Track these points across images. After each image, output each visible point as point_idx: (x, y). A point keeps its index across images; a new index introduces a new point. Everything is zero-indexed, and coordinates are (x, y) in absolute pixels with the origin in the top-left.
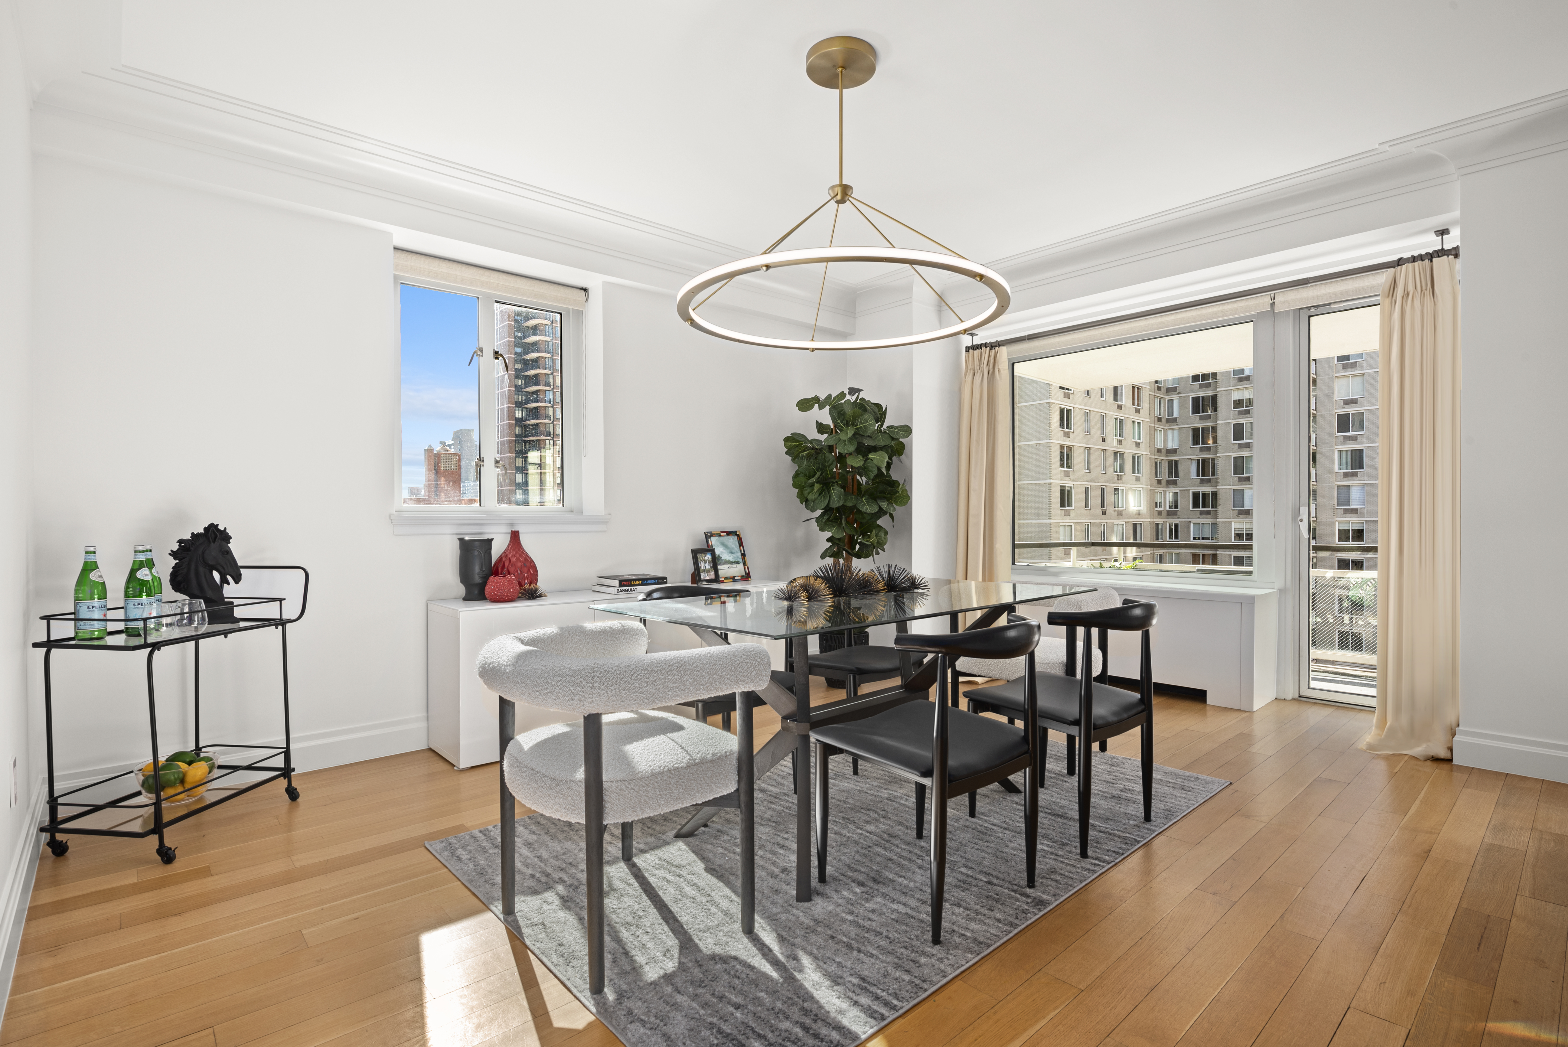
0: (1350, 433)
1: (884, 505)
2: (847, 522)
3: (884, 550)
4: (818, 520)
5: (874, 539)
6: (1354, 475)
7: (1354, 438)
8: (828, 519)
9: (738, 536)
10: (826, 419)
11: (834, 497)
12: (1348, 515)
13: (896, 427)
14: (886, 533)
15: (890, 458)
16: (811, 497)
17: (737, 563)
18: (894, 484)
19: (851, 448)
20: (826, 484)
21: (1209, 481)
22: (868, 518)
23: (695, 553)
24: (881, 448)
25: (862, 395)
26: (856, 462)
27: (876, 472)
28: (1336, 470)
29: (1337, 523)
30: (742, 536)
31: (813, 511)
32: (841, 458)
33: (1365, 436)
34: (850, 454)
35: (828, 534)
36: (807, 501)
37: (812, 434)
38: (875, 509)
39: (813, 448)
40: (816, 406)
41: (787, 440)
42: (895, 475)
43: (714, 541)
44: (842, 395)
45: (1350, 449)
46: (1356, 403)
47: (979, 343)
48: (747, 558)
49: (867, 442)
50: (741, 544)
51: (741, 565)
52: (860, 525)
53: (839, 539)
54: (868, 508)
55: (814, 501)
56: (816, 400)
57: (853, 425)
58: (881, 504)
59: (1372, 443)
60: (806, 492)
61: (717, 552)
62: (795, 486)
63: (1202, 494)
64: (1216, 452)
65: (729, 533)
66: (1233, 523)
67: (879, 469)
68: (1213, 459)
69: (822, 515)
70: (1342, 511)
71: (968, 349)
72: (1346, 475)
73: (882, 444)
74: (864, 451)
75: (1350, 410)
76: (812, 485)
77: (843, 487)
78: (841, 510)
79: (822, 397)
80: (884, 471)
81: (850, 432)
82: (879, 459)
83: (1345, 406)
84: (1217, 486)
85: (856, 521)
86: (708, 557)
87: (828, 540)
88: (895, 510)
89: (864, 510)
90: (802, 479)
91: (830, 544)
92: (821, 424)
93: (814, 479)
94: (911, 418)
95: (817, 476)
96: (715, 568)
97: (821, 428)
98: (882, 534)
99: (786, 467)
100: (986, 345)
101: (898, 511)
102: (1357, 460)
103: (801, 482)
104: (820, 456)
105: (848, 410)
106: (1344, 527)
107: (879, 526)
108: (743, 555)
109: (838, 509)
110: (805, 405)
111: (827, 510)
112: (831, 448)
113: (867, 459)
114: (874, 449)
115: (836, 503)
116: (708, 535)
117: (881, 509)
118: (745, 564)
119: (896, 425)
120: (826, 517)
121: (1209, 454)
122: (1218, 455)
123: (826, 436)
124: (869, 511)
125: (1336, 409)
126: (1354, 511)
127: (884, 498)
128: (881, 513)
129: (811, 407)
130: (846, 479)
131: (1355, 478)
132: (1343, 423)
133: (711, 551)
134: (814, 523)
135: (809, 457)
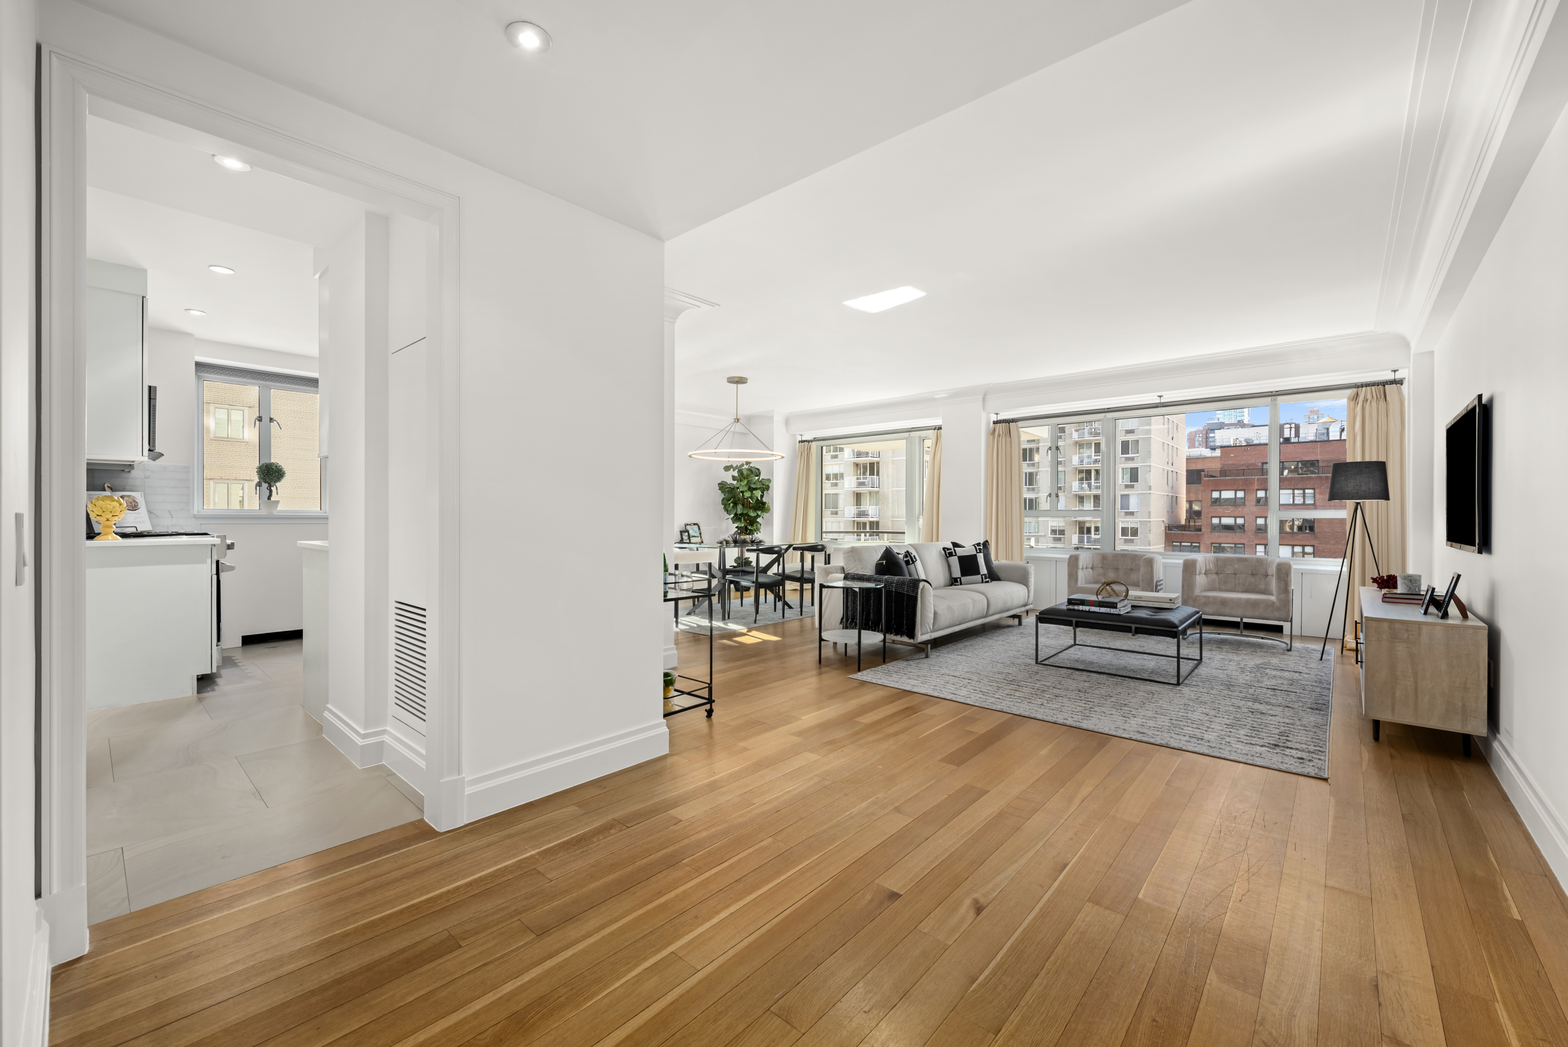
0: (1130, 455)
1: (759, 513)
2: (744, 520)
3: (760, 532)
4: (732, 519)
5: (755, 527)
6: (1132, 487)
7: (1132, 459)
8: (736, 519)
9: (698, 525)
10: (736, 474)
11: (739, 509)
12: (1128, 516)
13: (765, 480)
14: (761, 525)
15: (763, 492)
16: (729, 509)
17: (698, 537)
18: (764, 504)
19: (746, 489)
20: (735, 504)
21: (1033, 489)
22: (753, 518)
23: (681, 532)
24: (759, 489)
25: (751, 465)
26: (747, 494)
27: (756, 499)
28: (1120, 483)
29: (1120, 522)
30: (700, 525)
31: (730, 515)
32: (742, 492)
33: (1139, 457)
34: (746, 491)
35: (736, 525)
36: (727, 511)
37: (730, 481)
38: (755, 514)
39: (730, 488)
40: (732, 469)
41: (719, 484)
42: (764, 500)
43: (688, 528)
44: (742, 465)
45: (1130, 467)
46: (1134, 432)
47: (804, 439)
48: (702, 535)
49: (753, 486)
50: (699, 529)
51: (700, 538)
52: (750, 521)
53: (741, 527)
54: (752, 514)
55: (730, 511)
56: (731, 466)
57: (747, 479)
58: (758, 512)
59: (1144, 463)
60: (727, 507)
61: (690, 532)
62: (722, 504)
63: (1029, 499)
64: (1038, 468)
65: (694, 524)
66: (1050, 522)
67: (757, 498)
68: (1036, 473)
69: (734, 517)
70: (1124, 514)
71: (800, 442)
72: (1127, 486)
73: (759, 486)
74: (751, 490)
75: (1130, 438)
76: (730, 504)
77: (743, 505)
78: (742, 514)
79: (734, 466)
80: (759, 499)
81: (746, 482)
82: (758, 494)
83: (1127, 435)
84: (1038, 493)
85: (748, 520)
86: (687, 534)
87: (736, 527)
88: (764, 515)
89: (751, 515)
90: (725, 501)
91: (737, 529)
92: (734, 476)
93: (730, 502)
94: (772, 474)
95: (731, 500)
96: (689, 538)
97: (734, 478)
98: (759, 525)
99: (720, 496)
100: (806, 441)
101: (765, 515)
102: (1134, 475)
103: (725, 502)
104: (733, 491)
105: (745, 472)
106: (1125, 526)
107: (758, 522)
108: (700, 534)
109: (740, 515)
110: (727, 469)
111: (736, 515)
112: (738, 488)
113: (752, 493)
114: (756, 489)
115: (739, 512)
116: (686, 525)
117: (758, 514)
118: (701, 538)
119: (765, 478)
120: (735, 518)
121: (1034, 469)
122: (1039, 470)
123: (736, 482)
124: (753, 515)
125: (1120, 437)
126: (1132, 514)
127: (759, 510)
128: (758, 516)
129: (729, 470)
130: (744, 501)
131: (1132, 489)
132: (1125, 448)
133: (688, 532)
134: (730, 520)
135: (728, 491)
